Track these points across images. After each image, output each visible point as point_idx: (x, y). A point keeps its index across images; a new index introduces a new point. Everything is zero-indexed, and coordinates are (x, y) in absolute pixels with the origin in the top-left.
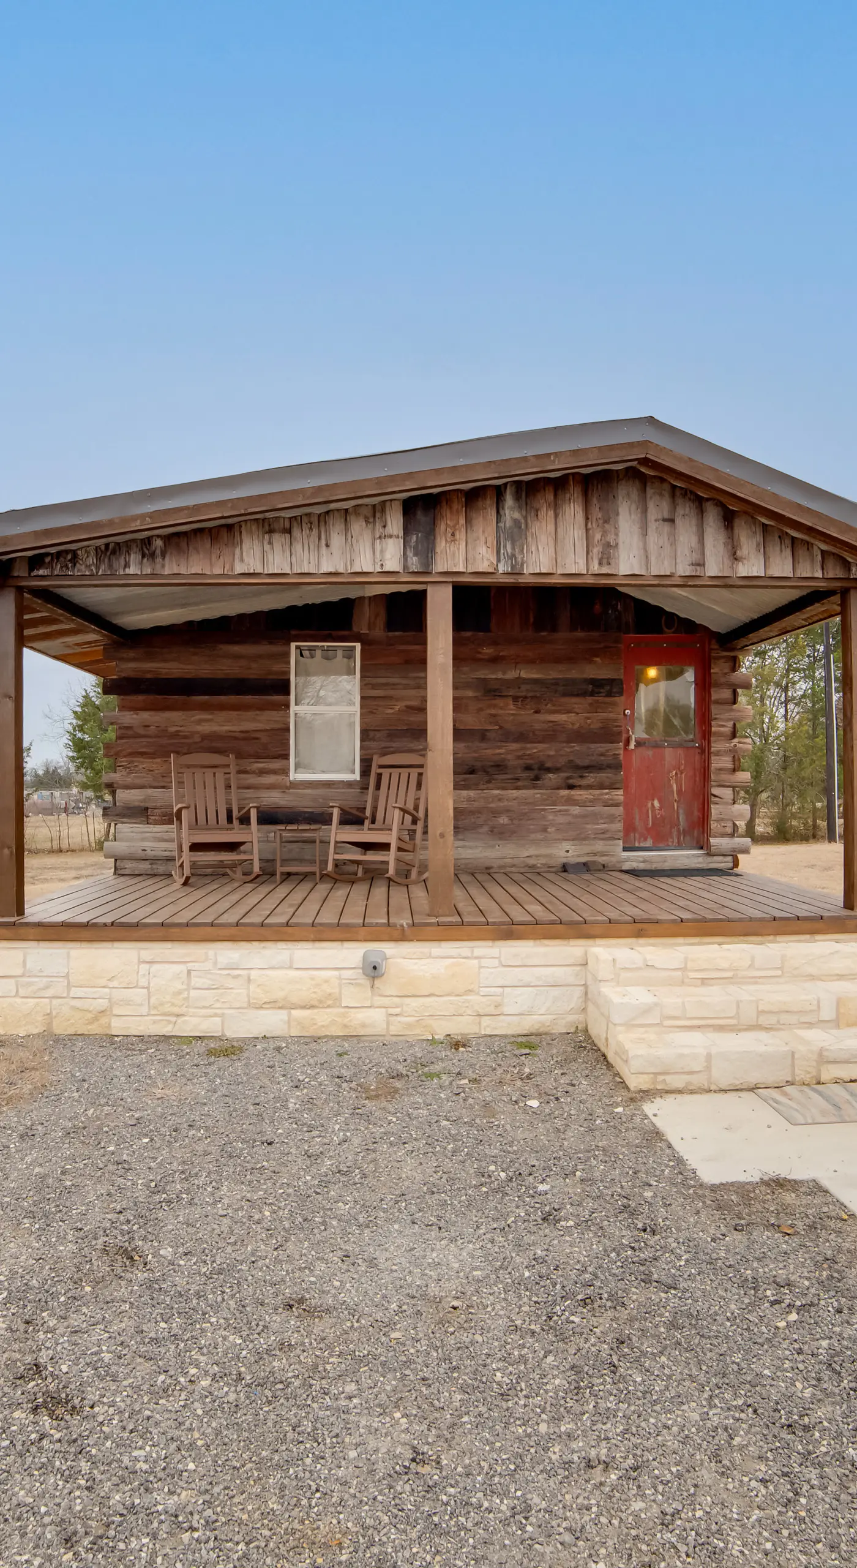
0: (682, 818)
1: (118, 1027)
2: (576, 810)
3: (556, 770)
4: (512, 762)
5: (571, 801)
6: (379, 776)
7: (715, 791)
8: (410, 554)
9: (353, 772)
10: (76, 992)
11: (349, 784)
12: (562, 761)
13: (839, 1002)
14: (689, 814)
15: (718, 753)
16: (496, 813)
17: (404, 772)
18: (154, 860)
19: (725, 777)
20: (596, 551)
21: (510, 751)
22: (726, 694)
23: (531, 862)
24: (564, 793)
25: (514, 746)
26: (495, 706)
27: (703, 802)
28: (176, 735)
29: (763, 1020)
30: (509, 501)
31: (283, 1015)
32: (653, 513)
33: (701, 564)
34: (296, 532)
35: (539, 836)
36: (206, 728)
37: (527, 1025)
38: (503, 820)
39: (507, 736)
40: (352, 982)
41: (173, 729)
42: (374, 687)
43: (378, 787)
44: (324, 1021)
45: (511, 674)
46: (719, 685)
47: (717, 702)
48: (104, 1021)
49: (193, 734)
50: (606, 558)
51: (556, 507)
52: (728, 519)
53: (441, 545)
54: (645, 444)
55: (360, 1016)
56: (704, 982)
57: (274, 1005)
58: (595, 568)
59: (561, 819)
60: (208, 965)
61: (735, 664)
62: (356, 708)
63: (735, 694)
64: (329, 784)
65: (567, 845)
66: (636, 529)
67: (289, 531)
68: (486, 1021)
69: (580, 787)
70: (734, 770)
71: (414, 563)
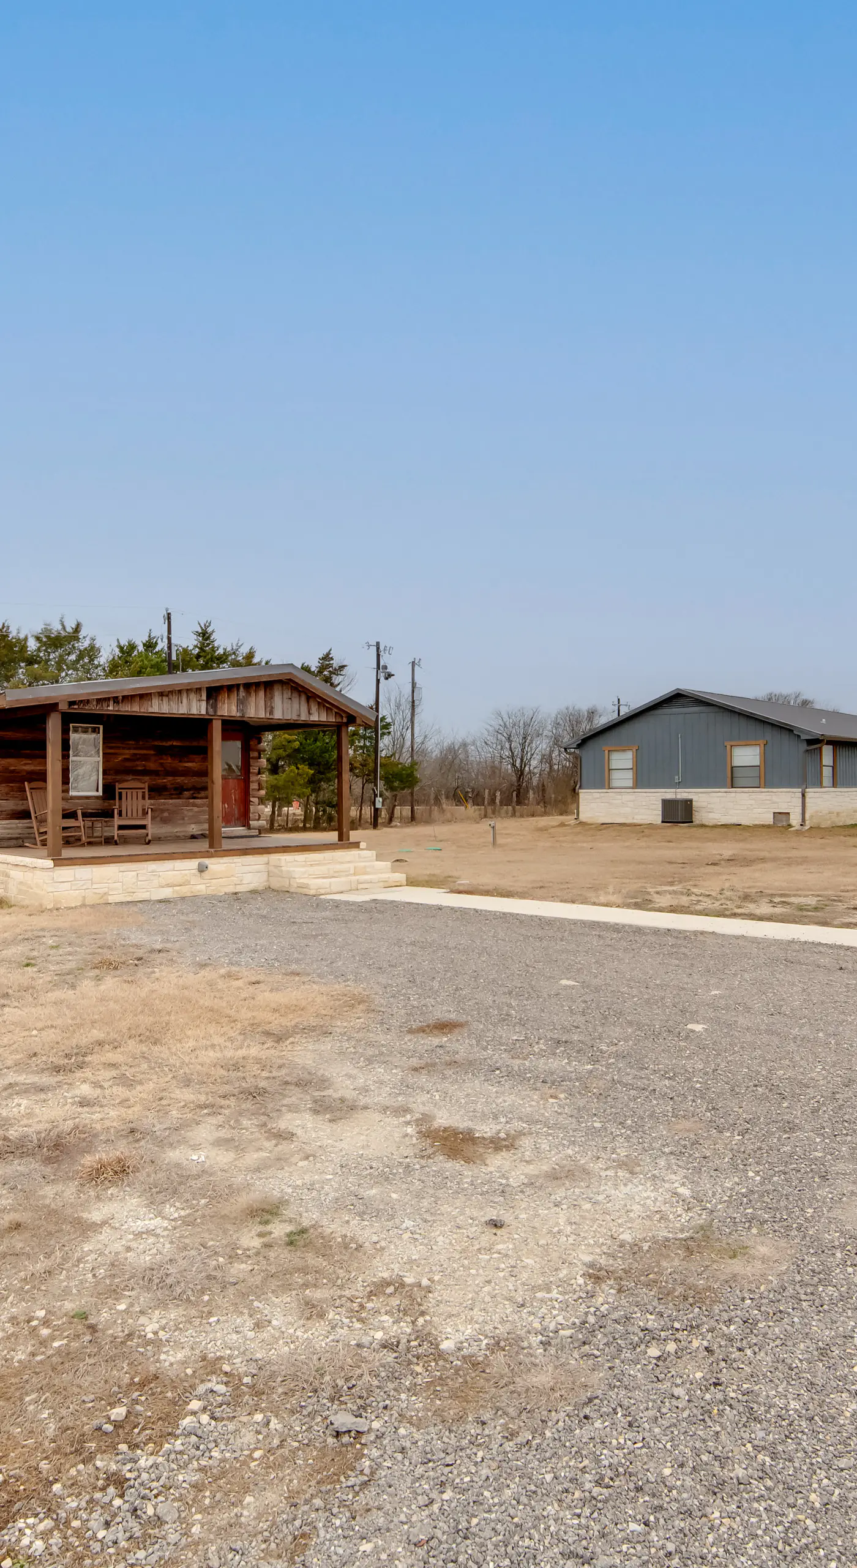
0: (236, 812)
1: (111, 899)
2: (196, 809)
3: (188, 790)
4: (169, 786)
5: (194, 805)
6: (120, 794)
7: (252, 799)
8: (209, 707)
9: (97, 791)
10: (95, 886)
11: (97, 797)
12: (190, 786)
13: (355, 867)
14: (239, 809)
15: (253, 782)
16: (163, 811)
17: (134, 791)
18: (17, 839)
19: (255, 793)
20: (268, 709)
21: (167, 781)
22: (255, 754)
23: (178, 834)
24: (191, 801)
25: (170, 778)
26: (162, 759)
27: (245, 803)
28: (13, 771)
29: (336, 875)
30: (242, 689)
31: (170, 889)
32: (285, 696)
33: (299, 716)
34: (170, 696)
35: (181, 822)
36: (28, 768)
37: (251, 887)
38: (166, 814)
39: (168, 773)
40: (194, 875)
41: (12, 768)
42: (111, 748)
43: (120, 798)
44: (185, 891)
45: (169, 743)
46: (253, 750)
47: (253, 758)
48: (105, 897)
49: (22, 771)
50: (271, 713)
51: (256, 691)
52: (308, 699)
53: (220, 705)
54: (290, 673)
55: (199, 887)
56: (311, 865)
57: (168, 886)
58: (268, 716)
59: (190, 814)
60: (145, 871)
61: (260, 741)
62: (101, 759)
63: (260, 754)
64: (87, 798)
65: (193, 826)
66: (280, 702)
67: (167, 696)
68: (238, 886)
69: (198, 798)
70: (259, 790)
71: (211, 711)
